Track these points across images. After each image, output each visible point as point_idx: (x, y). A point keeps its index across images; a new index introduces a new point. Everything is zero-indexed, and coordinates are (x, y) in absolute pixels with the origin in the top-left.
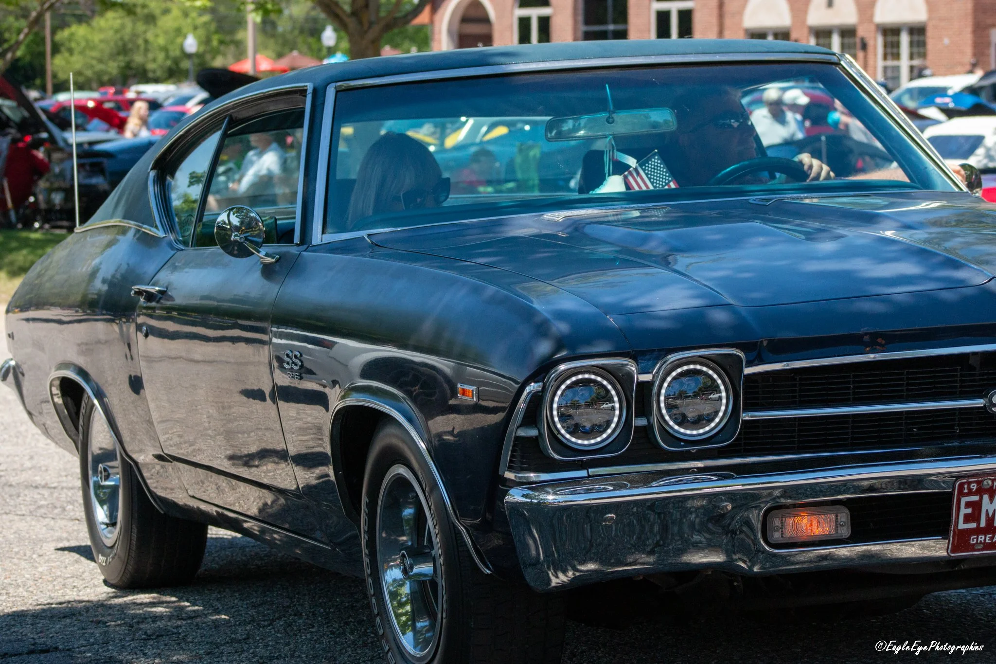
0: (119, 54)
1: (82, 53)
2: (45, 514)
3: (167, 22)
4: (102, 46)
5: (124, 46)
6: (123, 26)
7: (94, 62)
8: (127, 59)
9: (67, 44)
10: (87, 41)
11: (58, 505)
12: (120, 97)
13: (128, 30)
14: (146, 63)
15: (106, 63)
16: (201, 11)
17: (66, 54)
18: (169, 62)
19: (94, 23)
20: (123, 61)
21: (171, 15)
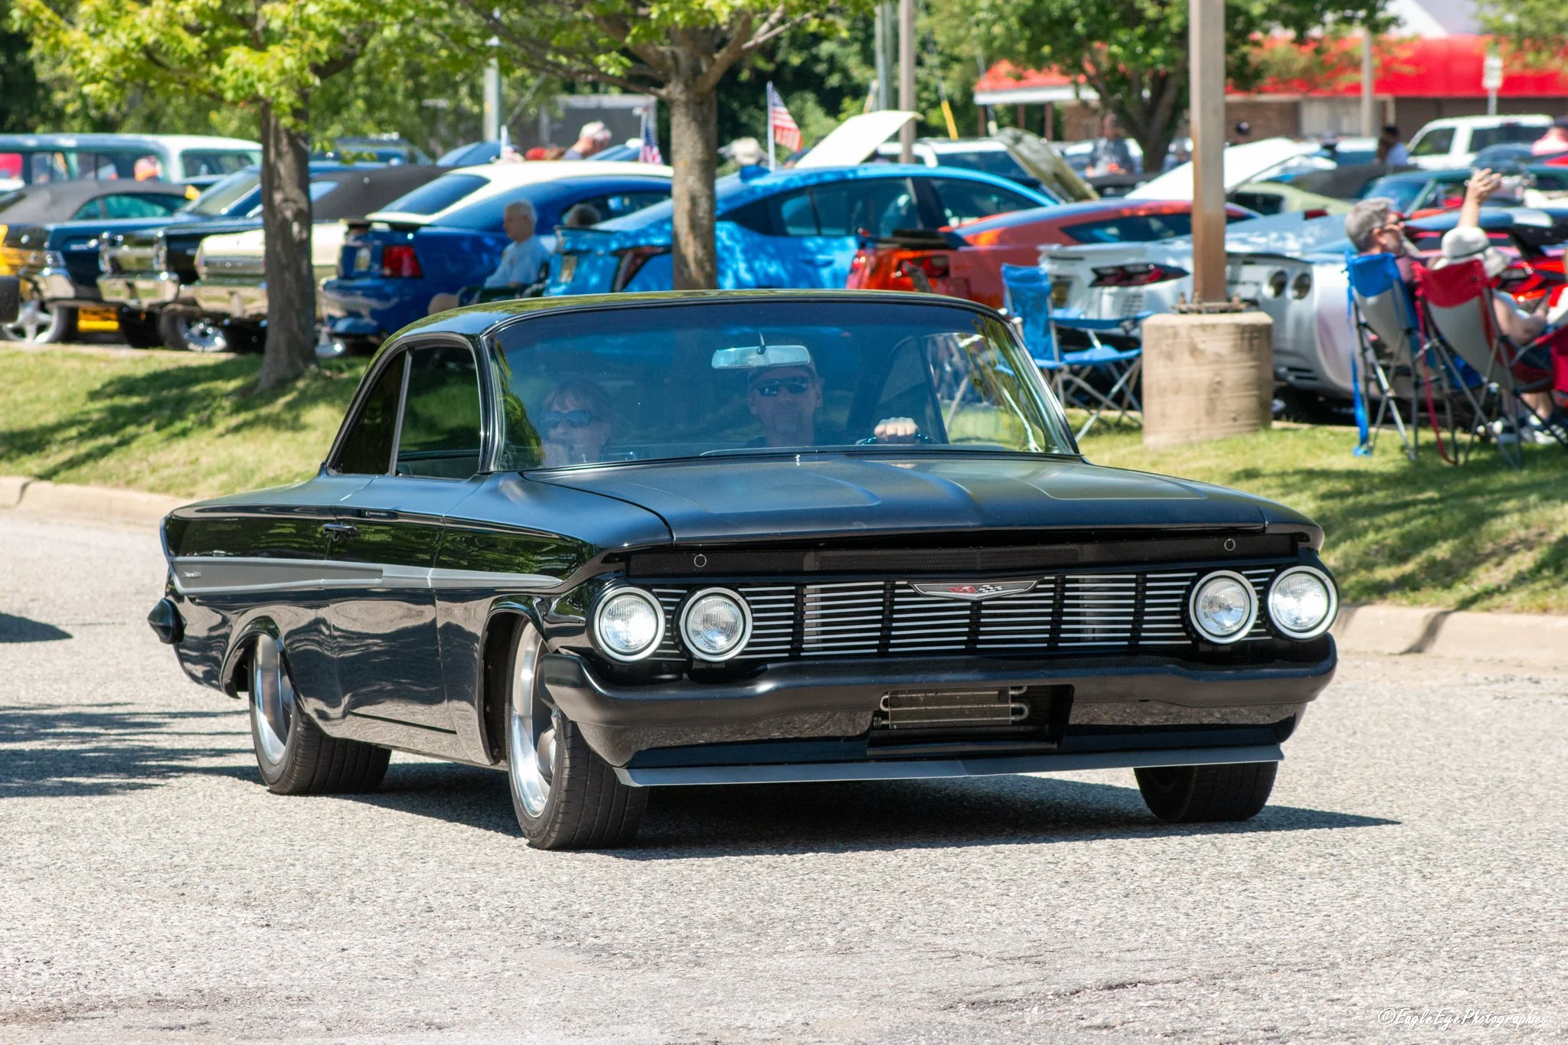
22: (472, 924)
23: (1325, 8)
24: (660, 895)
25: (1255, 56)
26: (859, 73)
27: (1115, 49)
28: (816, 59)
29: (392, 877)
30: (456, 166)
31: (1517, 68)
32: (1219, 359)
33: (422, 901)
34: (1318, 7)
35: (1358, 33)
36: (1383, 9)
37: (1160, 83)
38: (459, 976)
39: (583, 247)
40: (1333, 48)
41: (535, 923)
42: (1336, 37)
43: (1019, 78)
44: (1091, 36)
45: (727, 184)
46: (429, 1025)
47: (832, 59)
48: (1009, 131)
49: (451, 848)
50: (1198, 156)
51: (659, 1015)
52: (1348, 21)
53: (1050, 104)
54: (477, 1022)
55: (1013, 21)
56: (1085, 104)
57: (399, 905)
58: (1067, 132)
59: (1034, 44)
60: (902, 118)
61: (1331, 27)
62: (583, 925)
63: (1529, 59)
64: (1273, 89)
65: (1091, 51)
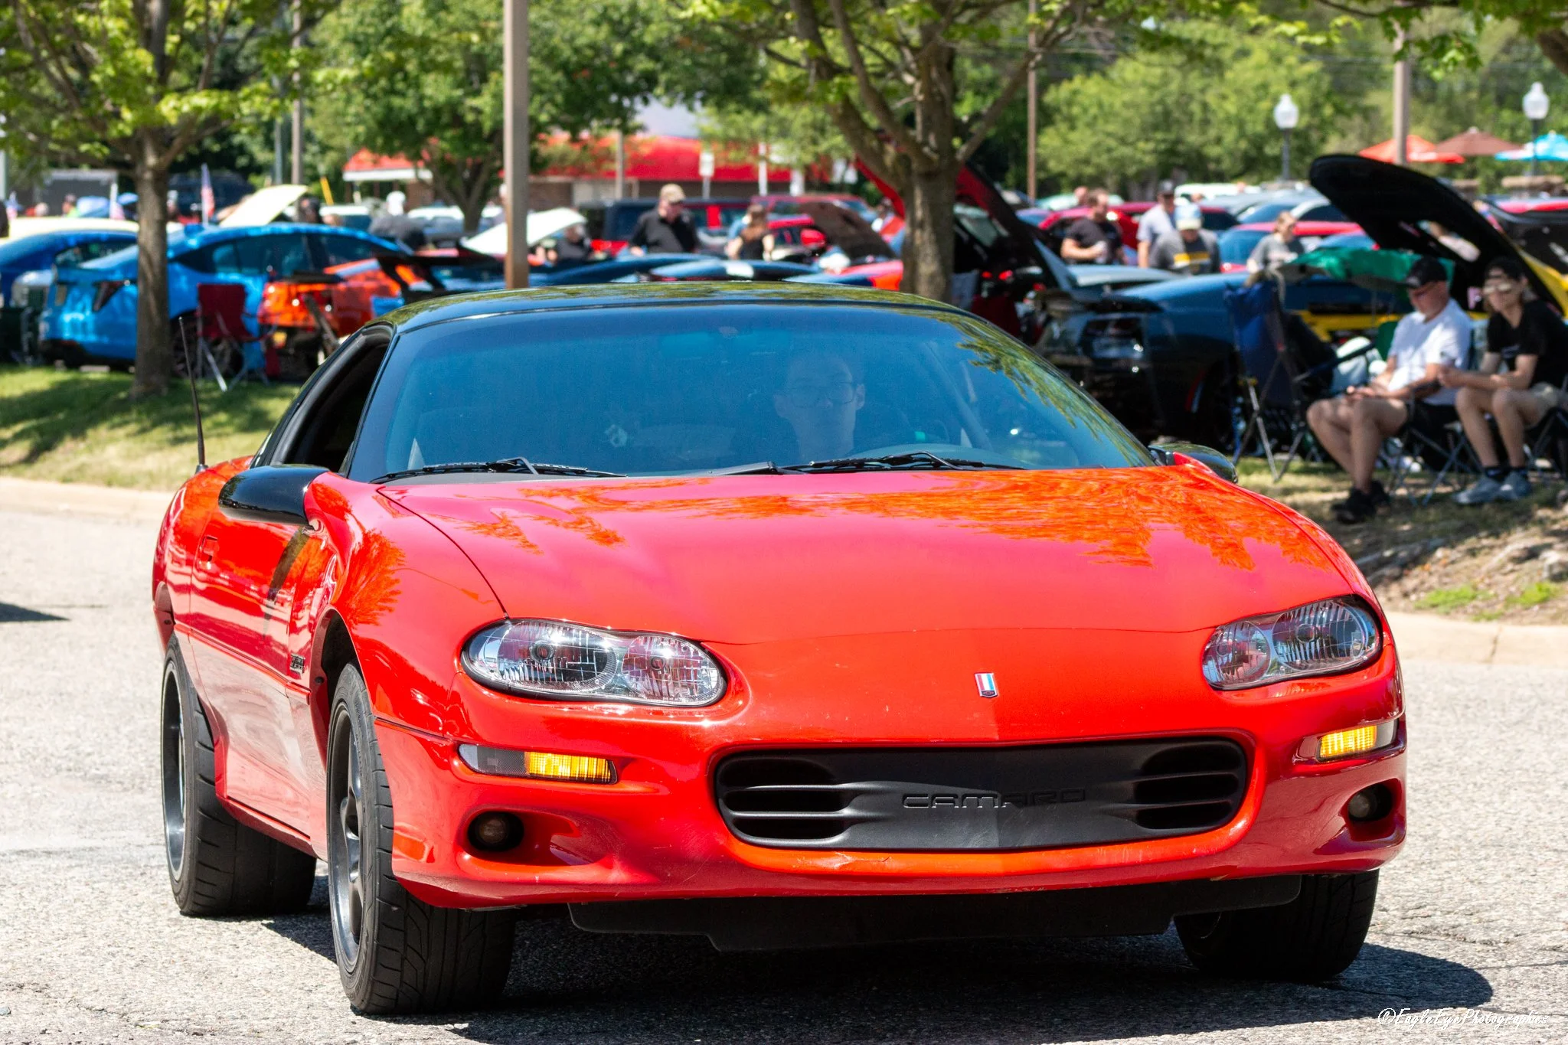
0: (1156, 128)
1: (1091, 124)
3: (1243, 73)
4: (1127, 113)
5: (1167, 114)
6: (1166, 80)
7: (1112, 143)
8: (1172, 136)
9: (1064, 109)
10: (1100, 105)
13: (1174, 86)
14: (1204, 145)
15: (1132, 144)
16: (1304, 54)
17: (1063, 127)
18: (1243, 145)
19: (1114, 73)
20: (1164, 141)
21: (1251, 62)
22: (10, 760)
23: (592, 117)
25: (544, 151)
26: (262, 156)
27: (444, 145)
28: (231, 147)
31: (722, 164)
34: (587, 116)
35: (614, 137)
36: (631, 118)
37: (477, 170)
39: (70, 279)
40: (595, 145)
41: (53, 760)
42: (598, 137)
43: (376, 162)
44: (429, 133)
47: (241, 146)
48: (369, 200)
50: (510, 219)
52: (609, 127)
54: (14, 829)
55: (372, 123)
56: (422, 183)
59: (388, 140)
60: (296, 191)
61: (595, 131)
62: (88, 760)
63: (733, 155)
64: (556, 172)
65: (428, 144)
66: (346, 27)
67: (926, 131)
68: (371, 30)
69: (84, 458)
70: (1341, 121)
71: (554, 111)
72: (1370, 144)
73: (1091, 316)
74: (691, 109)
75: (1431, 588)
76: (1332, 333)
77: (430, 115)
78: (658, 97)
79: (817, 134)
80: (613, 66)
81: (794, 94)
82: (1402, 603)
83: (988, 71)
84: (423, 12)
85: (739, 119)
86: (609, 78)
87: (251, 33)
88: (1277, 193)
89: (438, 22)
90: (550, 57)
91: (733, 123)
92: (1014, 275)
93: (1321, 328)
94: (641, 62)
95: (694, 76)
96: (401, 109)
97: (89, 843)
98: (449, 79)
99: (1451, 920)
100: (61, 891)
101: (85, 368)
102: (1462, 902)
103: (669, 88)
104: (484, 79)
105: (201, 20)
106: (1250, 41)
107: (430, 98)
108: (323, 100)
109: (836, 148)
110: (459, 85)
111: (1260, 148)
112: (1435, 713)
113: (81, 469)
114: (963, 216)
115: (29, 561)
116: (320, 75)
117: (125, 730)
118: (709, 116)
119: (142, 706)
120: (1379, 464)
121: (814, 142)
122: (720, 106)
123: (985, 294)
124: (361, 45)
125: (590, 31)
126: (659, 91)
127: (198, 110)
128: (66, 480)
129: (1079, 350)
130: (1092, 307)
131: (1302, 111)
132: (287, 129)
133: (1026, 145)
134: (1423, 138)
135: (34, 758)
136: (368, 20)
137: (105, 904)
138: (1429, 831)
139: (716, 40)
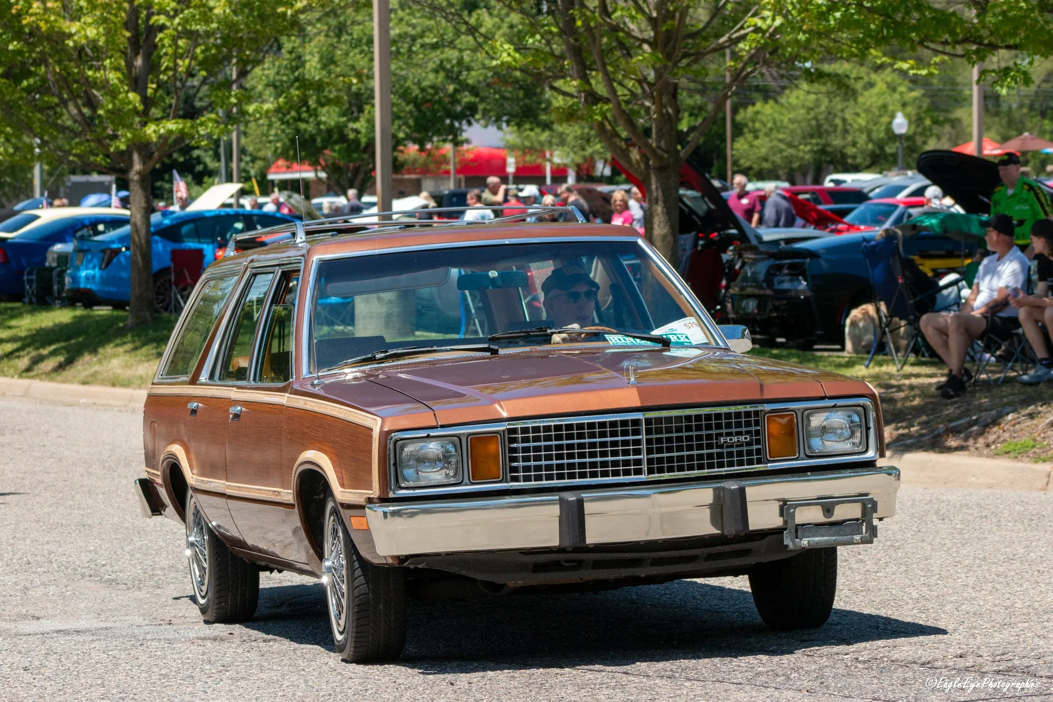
0: (812, 136)
1: (766, 135)
2: (766, 683)
3: (870, 98)
4: (791, 127)
5: (819, 126)
6: (818, 103)
7: (782, 146)
8: (823, 142)
9: (750, 124)
10: (775, 122)
11: (780, 673)
12: (817, 187)
13: (823, 108)
14: (844, 147)
15: (796, 147)
16: (911, 85)
17: (750, 137)
18: (870, 146)
19: (783, 100)
20: (817, 144)
21: (875, 90)
23: (433, 135)
24: (138, 555)
25: (401, 157)
26: (212, 164)
27: (335, 155)
28: (191, 158)
29: (9, 548)
30: (23, 210)
31: (521, 165)
32: (390, 302)
33: (25, 559)
34: (430, 134)
35: (448, 147)
36: (461, 135)
37: (356, 171)
38: (46, 594)
39: (85, 247)
40: (436, 153)
41: (80, 569)
42: (437, 148)
43: (288, 167)
44: (325, 147)
45: (155, 218)
46: (33, 617)
47: (198, 158)
48: (286, 193)
49: (37, 534)
50: (380, 203)
51: (142, 611)
52: (445, 141)
53: (304, 179)
54: (55, 616)
55: (286, 141)
56: (320, 180)
57: (14, 561)
58: (312, 192)
59: (297, 153)
60: (235, 187)
61: (435, 144)
62: (103, 569)
63: (528, 158)
64: (409, 172)
65: (324, 154)
66: (267, 76)
67: (659, 138)
68: (285, 78)
69: (96, 368)
70: (936, 130)
71: (407, 130)
72: (957, 145)
73: (771, 262)
74: (500, 128)
75: (1004, 441)
76: (934, 270)
77: (324, 135)
78: (478, 121)
79: (584, 144)
80: (447, 100)
81: (570, 115)
82: (986, 451)
83: (698, 99)
84: (319, 66)
85: (532, 134)
86: (445, 108)
87: (204, 81)
88: (894, 178)
89: (329, 72)
90: (405, 95)
91: (528, 136)
92: (720, 235)
93: (927, 267)
94: (466, 96)
95: (502, 105)
96: (306, 130)
97: (104, 625)
98: (337, 109)
99: (1025, 662)
100: (86, 657)
101: (95, 308)
102: (1033, 650)
103: (485, 113)
104: (361, 110)
105: (171, 73)
106: (874, 76)
107: (324, 123)
108: (252, 125)
109: (598, 153)
110: (343, 115)
111: (882, 148)
112: (1010, 524)
113: (94, 375)
114: (684, 195)
115: (60, 437)
116: (251, 108)
117: (128, 549)
118: (511, 133)
119: (139, 533)
120: (968, 358)
121: (583, 149)
122: (519, 125)
123: (699, 248)
124: (278, 88)
125: (431, 76)
126: (477, 116)
127: (170, 132)
128: (84, 383)
129: (764, 285)
130: (772, 256)
131: (910, 123)
132: (229, 145)
133: (725, 147)
134: (993, 140)
135: (67, 568)
136: (282, 71)
137: (116, 665)
138: (1008, 603)
139: (516, 81)
